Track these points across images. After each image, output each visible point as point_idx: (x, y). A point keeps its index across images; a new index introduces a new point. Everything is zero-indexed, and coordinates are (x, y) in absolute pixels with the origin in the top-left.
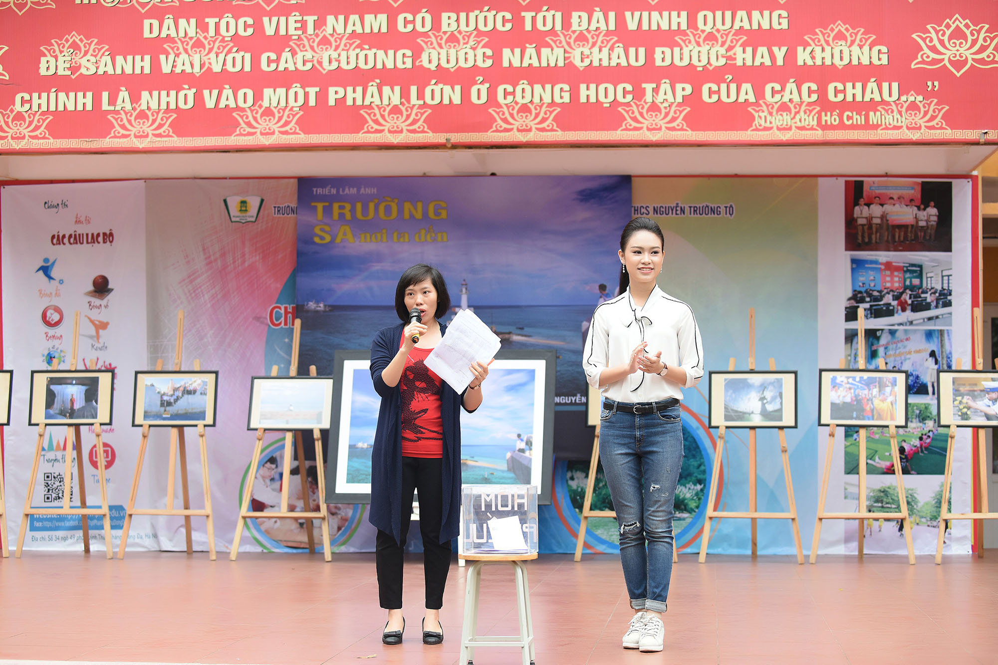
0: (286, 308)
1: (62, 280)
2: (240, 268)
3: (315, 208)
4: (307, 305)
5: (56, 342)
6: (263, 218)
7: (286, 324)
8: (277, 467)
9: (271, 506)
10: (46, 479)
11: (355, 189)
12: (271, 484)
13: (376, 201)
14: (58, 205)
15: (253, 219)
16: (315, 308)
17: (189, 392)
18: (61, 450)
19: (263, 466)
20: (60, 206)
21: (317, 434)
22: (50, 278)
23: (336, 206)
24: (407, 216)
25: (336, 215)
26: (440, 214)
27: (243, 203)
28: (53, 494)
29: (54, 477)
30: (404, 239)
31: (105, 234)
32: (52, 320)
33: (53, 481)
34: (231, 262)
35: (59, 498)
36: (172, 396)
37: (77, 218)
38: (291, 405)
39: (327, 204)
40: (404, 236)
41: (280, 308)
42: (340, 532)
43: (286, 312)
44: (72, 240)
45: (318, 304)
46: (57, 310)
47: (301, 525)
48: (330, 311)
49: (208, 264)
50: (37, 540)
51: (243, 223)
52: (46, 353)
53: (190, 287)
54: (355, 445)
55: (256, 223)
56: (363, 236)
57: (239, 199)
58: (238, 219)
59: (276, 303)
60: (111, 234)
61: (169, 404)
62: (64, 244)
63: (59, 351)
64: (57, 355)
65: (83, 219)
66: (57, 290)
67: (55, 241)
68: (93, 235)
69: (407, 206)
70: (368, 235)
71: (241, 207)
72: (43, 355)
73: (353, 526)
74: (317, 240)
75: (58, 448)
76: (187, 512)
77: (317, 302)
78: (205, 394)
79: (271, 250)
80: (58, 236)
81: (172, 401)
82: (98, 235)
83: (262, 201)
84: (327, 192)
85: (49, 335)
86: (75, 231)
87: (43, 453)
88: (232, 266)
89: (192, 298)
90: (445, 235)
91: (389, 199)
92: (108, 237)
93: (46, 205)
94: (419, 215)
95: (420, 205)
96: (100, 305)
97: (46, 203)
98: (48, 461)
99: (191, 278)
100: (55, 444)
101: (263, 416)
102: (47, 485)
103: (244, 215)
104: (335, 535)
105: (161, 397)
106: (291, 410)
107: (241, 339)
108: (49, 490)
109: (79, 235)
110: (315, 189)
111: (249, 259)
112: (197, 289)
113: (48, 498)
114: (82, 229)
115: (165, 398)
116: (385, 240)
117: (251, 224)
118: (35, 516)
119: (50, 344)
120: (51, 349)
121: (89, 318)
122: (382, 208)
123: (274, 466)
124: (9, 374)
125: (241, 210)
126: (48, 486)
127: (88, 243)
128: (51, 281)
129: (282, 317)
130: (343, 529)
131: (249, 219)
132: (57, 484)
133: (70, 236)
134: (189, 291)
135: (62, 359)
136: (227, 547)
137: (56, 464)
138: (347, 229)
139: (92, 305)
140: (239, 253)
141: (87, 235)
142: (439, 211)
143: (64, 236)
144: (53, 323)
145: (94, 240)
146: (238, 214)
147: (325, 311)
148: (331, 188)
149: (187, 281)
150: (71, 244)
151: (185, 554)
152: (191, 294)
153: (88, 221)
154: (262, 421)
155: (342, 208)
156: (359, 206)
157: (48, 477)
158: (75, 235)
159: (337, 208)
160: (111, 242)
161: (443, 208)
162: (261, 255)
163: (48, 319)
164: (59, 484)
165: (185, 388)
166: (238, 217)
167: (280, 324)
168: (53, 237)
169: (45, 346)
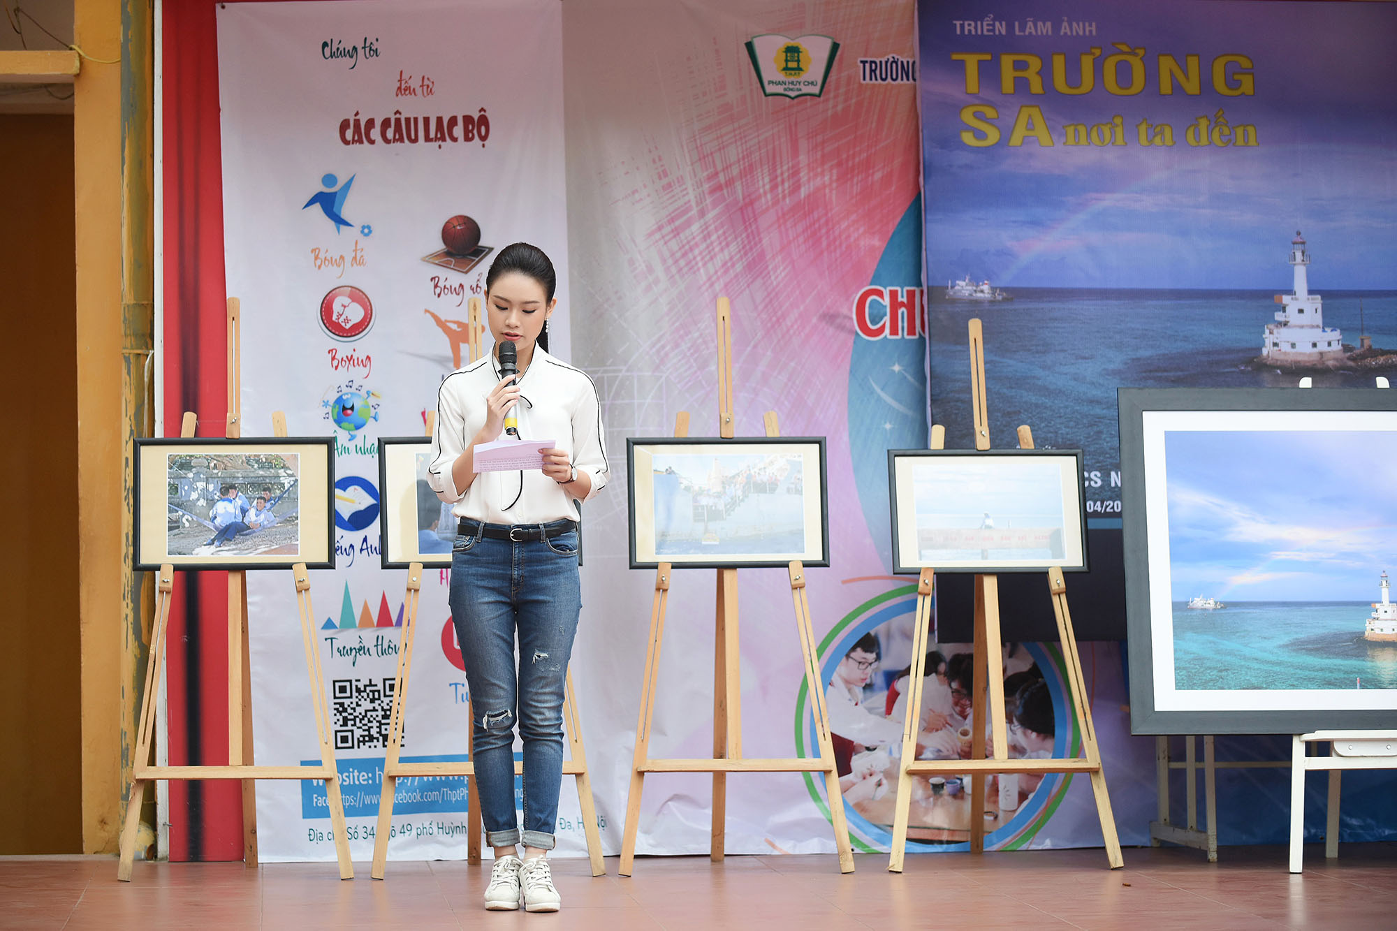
0: (893, 295)
1: (369, 227)
2: (787, 200)
3: (962, 64)
4: (952, 287)
5: (357, 373)
6: (837, 88)
7: (894, 331)
8: (878, 658)
9: (868, 749)
10: (338, 695)
11: (1049, 24)
12: (865, 699)
13: (1098, 52)
14: (355, 48)
15: (816, 90)
16: (971, 295)
17: (761, 488)
18: (374, 626)
19: (848, 656)
20: (361, 52)
21: (1057, 582)
22: (340, 221)
23: (1007, 61)
24: (1166, 88)
25: (1008, 85)
26: (1238, 84)
27: (792, 51)
28: (354, 728)
29: (358, 690)
30: (1163, 139)
31: (468, 120)
32: (347, 320)
33: (354, 700)
34: (768, 187)
35: (371, 738)
36: (719, 496)
37: (400, 80)
38: (987, 516)
39: (988, 57)
40: (1162, 133)
41: (880, 294)
42: (1025, 803)
43: (895, 304)
44: (390, 133)
45: (977, 286)
46: (359, 296)
47: (937, 788)
48: (1005, 300)
49: (713, 191)
50: (321, 838)
51: (793, 98)
52: (333, 397)
53: (674, 245)
54: (1187, 603)
55: (822, 98)
56: (1071, 130)
57: (782, 42)
58: (780, 89)
59: (871, 284)
60: (484, 121)
61: (714, 515)
62: (372, 142)
63: (363, 392)
64: (358, 404)
65: (415, 83)
66: (355, 251)
67: (349, 134)
68: (440, 120)
69: (1166, 64)
70: (1082, 130)
71: (787, 61)
72: (326, 404)
73: (1055, 790)
74: (968, 138)
75: (366, 621)
76: (719, 765)
77: (976, 280)
78: (799, 492)
79: (857, 160)
80: (357, 122)
81: (721, 507)
82: (453, 121)
83: (835, 47)
84: (985, 28)
85: (339, 357)
86: (398, 112)
87: (329, 633)
88: (769, 196)
89: (680, 270)
90: (1251, 130)
91: (1124, 48)
92: (477, 127)
93: (327, 50)
94: (1192, 87)
95: (1193, 63)
96: (461, 286)
97: (325, 45)
98: (343, 652)
99: (674, 224)
100: (357, 613)
101: (926, 541)
102: (341, 709)
103: (792, 79)
104: (1015, 811)
105: (695, 500)
106: (989, 527)
107: (793, 364)
108: (345, 720)
109: (408, 120)
110: (958, 23)
111: (809, 181)
112: (691, 249)
113: (344, 739)
114: (412, 108)
115: (704, 501)
116: (1119, 140)
117: (809, 102)
118: (315, 782)
119: (343, 376)
120: (345, 390)
121: (434, 316)
122: (1110, 66)
123: (871, 657)
124: (324, 448)
125: (786, 69)
126: (345, 710)
127: (427, 139)
128: (342, 227)
129: (885, 315)
130: (1031, 796)
131: (806, 90)
132: (366, 705)
133: (386, 123)
134: (673, 255)
135: (373, 412)
136: (773, 846)
137: (361, 659)
138: (1035, 112)
139: (441, 284)
140: (785, 168)
141: (427, 120)
142: (1236, 77)
143: (370, 123)
144: (348, 326)
145: (443, 134)
146: (781, 77)
147: (992, 302)
148: (994, 20)
149: (667, 229)
150: (387, 141)
151: (707, 861)
152: (676, 262)
153: (428, 89)
154: (923, 552)
155: (1020, 66)
156: (1059, 62)
157: (343, 689)
158: (398, 121)
159: (1010, 65)
160: (483, 138)
161: (1245, 72)
162: (835, 171)
163: (334, 318)
164: (370, 706)
165: (749, 477)
166: (779, 83)
167: (882, 329)
168: (344, 126)
169: (332, 382)
